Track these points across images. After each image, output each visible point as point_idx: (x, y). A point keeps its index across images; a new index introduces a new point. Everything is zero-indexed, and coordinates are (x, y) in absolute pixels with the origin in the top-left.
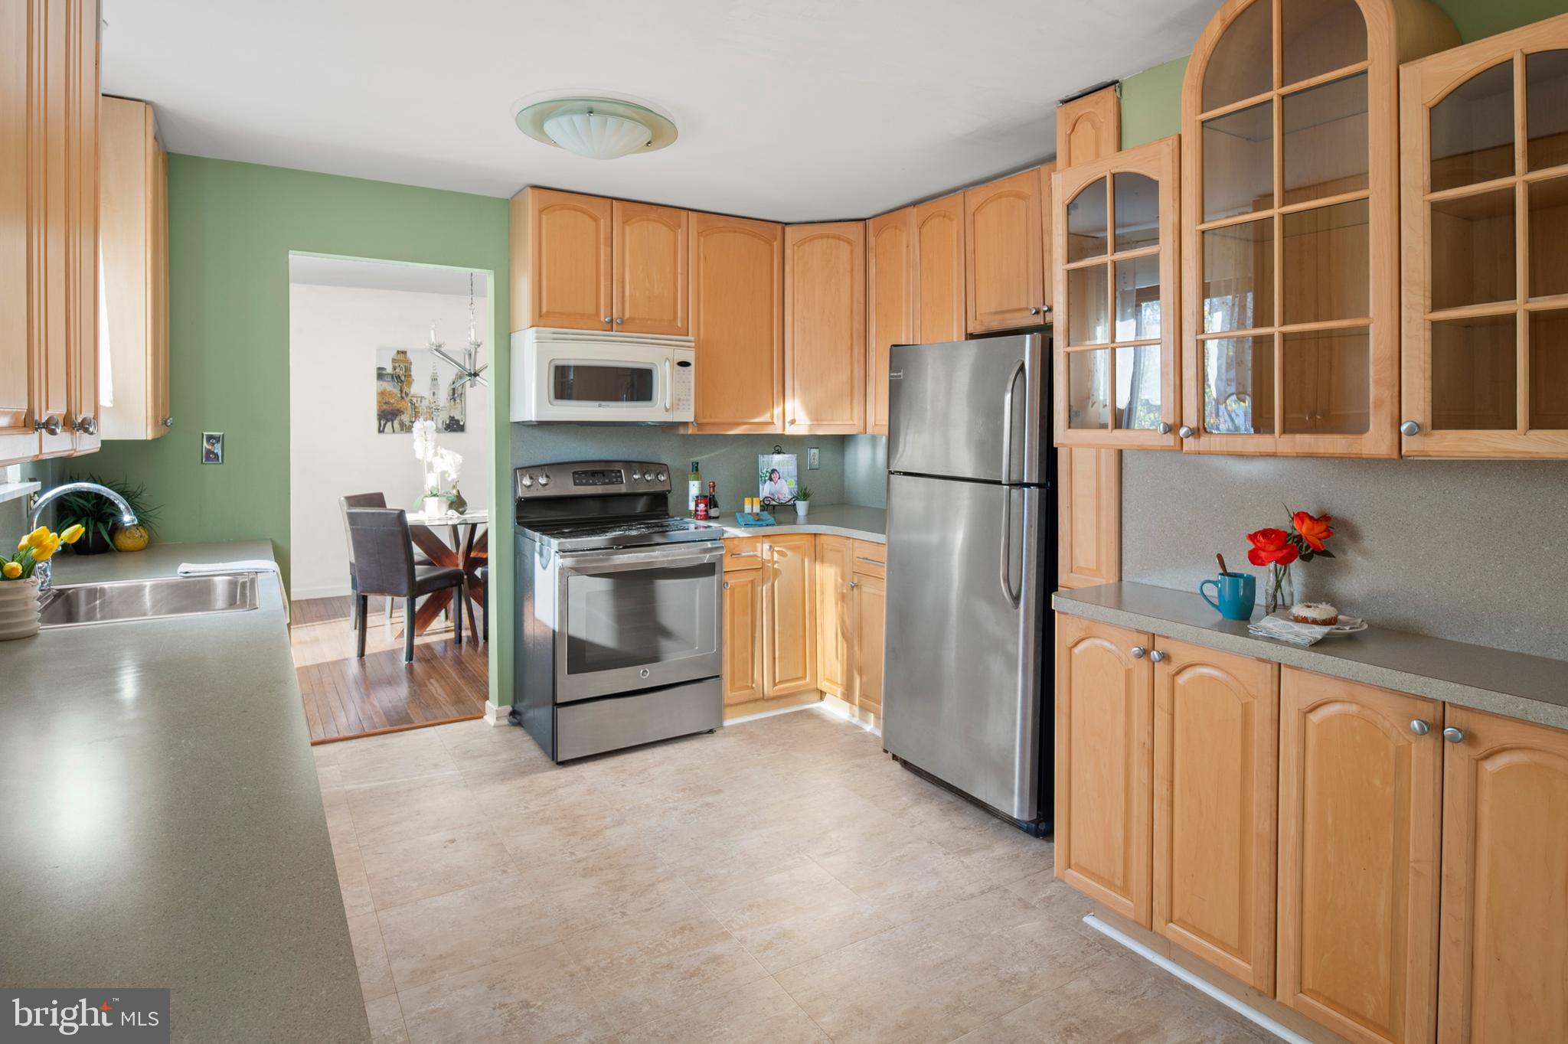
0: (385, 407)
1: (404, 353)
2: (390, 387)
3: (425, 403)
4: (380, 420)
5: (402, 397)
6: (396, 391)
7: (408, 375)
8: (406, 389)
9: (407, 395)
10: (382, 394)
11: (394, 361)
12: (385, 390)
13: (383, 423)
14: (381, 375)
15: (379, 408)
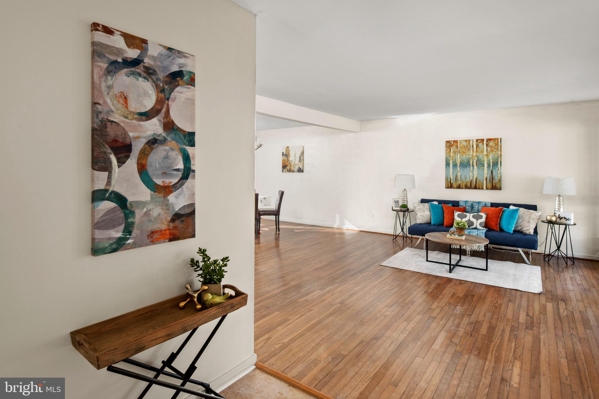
0: (284, 164)
1: (288, 147)
2: (284, 158)
3: (293, 163)
4: (282, 168)
5: (288, 161)
6: (286, 159)
7: (289, 154)
8: (288, 159)
9: (289, 160)
10: (283, 160)
11: (286, 150)
12: (284, 159)
13: (283, 169)
14: (283, 155)
15: (282, 164)
